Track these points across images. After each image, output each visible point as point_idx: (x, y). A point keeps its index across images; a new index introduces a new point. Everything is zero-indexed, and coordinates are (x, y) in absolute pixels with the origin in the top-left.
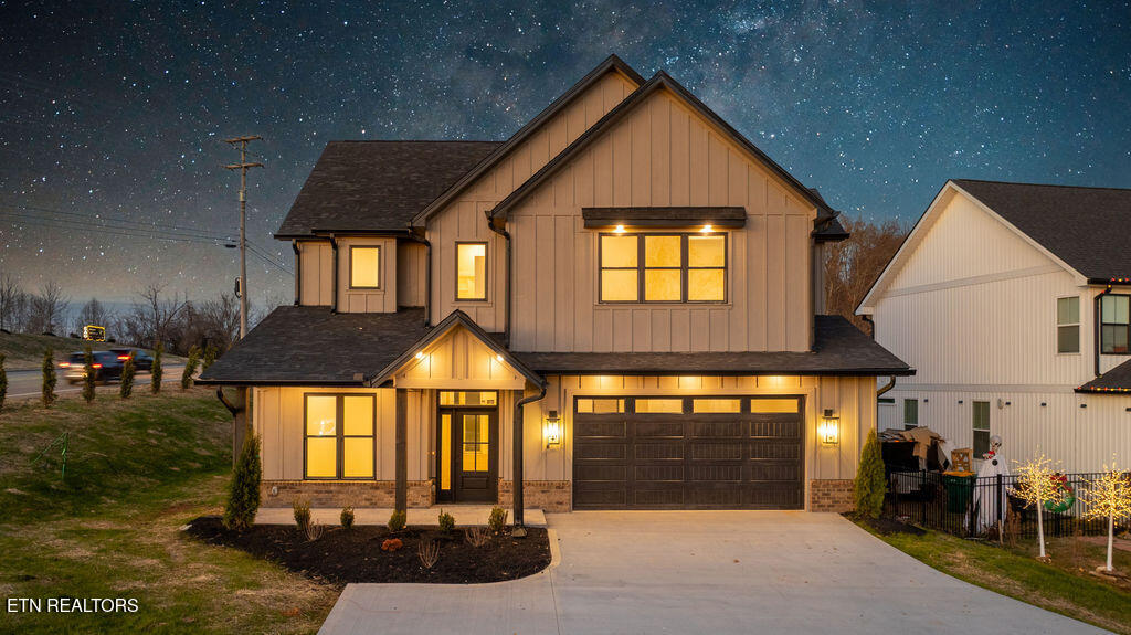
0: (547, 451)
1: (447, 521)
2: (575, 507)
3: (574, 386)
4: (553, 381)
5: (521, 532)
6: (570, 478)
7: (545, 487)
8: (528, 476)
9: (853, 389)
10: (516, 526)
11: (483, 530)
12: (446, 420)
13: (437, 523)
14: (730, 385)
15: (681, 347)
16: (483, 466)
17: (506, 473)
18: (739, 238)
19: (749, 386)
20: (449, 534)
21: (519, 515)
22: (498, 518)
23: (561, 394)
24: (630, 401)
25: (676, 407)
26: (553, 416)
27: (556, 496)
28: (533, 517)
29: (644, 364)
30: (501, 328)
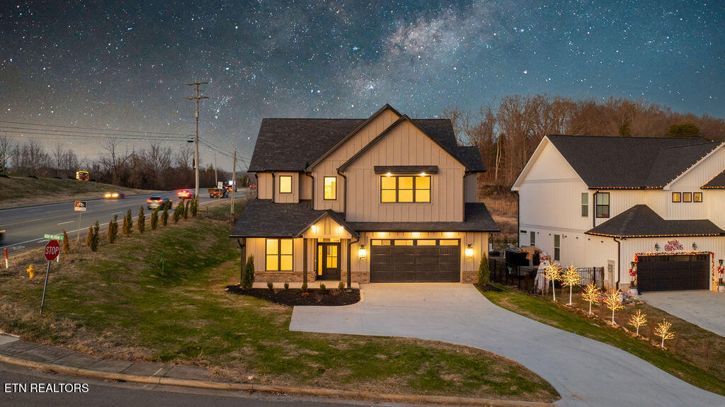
0: (360, 260)
1: (323, 286)
2: (371, 282)
3: (370, 235)
4: (363, 234)
5: (350, 291)
6: (369, 270)
7: (359, 274)
8: (352, 270)
9: (479, 237)
10: (348, 288)
11: (336, 290)
12: (320, 248)
13: (319, 287)
14: (431, 235)
15: (413, 220)
16: (335, 266)
17: (344, 269)
18: (436, 178)
19: (439, 235)
20: (324, 291)
21: (349, 285)
22: (341, 286)
23: (366, 238)
24: (392, 241)
25: (410, 243)
26: (362, 247)
27: (364, 277)
28: (354, 285)
29: (397, 227)
30: (342, 211)
